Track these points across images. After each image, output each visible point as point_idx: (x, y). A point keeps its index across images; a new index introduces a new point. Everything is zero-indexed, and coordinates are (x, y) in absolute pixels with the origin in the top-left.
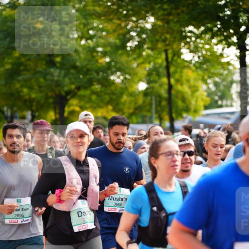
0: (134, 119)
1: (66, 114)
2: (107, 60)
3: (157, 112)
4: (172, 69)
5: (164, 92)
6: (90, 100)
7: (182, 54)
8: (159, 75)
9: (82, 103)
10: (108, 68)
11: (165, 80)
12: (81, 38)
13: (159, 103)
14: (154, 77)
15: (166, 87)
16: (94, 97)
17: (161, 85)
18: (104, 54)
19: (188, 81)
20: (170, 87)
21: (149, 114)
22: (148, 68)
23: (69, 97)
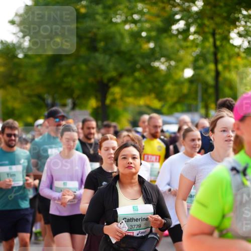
0: (179, 107)
1: (108, 102)
2: (152, 45)
3: (203, 100)
4: (219, 56)
5: (210, 79)
6: (132, 88)
7: (231, 38)
8: (206, 61)
9: (125, 91)
10: (153, 55)
11: (212, 66)
12: (126, 22)
13: (205, 91)
14: (201, 63)
15: (213, 74)
16: (136, 85)
17: (208, 72)
18: (148, 39)
19: (236, 67)
20: (218, 73)
21: (194, 103)
22: (194, 54)
23: (111, 84)
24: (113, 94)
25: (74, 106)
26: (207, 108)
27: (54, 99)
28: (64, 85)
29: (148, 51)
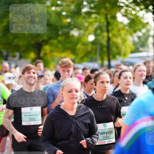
0: (86, 59)
1: (42, 55)
2: (69, 20)
3: (100, 55)
4: (110, 28)
5: (104, 42)
6: (57, 47)
7: (117, 17)
8: (102, 31)
10: (70, 26)
11: (105, 34)
12: (52, 5)
13: (101, 49)
14: (99, 32)
15: (106, 39)
16: (60, 45)
17: (103, 38)
18: (67, 17)
20: (109, 39)
21: (94, 56)
22: (95, 27)
23: (43, 44)
24: (45, 50)
25: (21, 57)
26: (102, 59)
27: (8, 53)
28: (14, 44)
29: (67, 24)
